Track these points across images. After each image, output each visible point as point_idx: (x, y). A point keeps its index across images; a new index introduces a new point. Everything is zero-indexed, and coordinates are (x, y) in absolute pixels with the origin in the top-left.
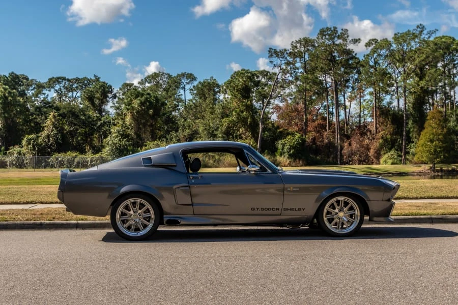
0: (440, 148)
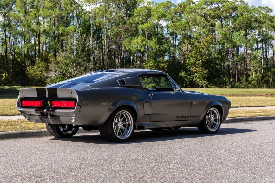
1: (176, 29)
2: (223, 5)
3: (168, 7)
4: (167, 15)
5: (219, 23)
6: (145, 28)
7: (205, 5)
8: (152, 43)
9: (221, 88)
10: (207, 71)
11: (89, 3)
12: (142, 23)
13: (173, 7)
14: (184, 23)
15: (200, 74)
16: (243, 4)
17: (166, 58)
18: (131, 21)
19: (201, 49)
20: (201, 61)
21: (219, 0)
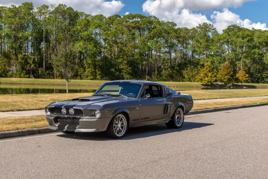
1: (108, 36)
2: (141, 20)
3: (101, 19)
5: (138, 33)
6: (85, 35)
7: (129, 19)
8: (90, 47)
10: (131, 68)
12: (84, 31)
13: (104, 19)
14: (114, 32)
15: (126, 70)
16: (155, 19)
18: (75, 29)
19: (127, 52)
20: (126, 61)
21: (139, 15)
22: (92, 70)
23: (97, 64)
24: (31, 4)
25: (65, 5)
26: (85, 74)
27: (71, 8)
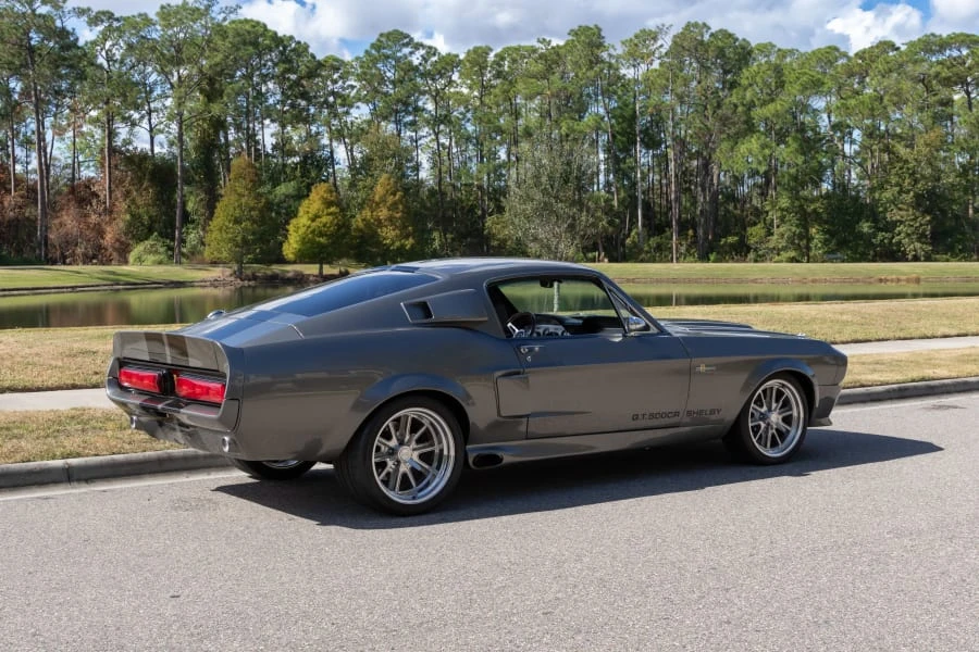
0: (254, 234)
1: (849, 116)
2: (972, 52)
3: (830, 61)
4: (826, 81)
5: (963, 97)
6: (768, 115)
7: (926, 52)
8: (786, 153)
9: (966, 261)
10: (928, 218)
11: (635, 60)
12: (764, 104)
13: (841, 61)
14: (868, 100)
15: (911, 226)
17: (826, 187)
18: (734, 99)
19: (913, 163)
20: (912, 193)
21: (962, 38)
22: (794, 229)
23: (809, 210)
24: (596, 30)
25: (705, 25)
26: (771, 245)
27: (726, 31)
